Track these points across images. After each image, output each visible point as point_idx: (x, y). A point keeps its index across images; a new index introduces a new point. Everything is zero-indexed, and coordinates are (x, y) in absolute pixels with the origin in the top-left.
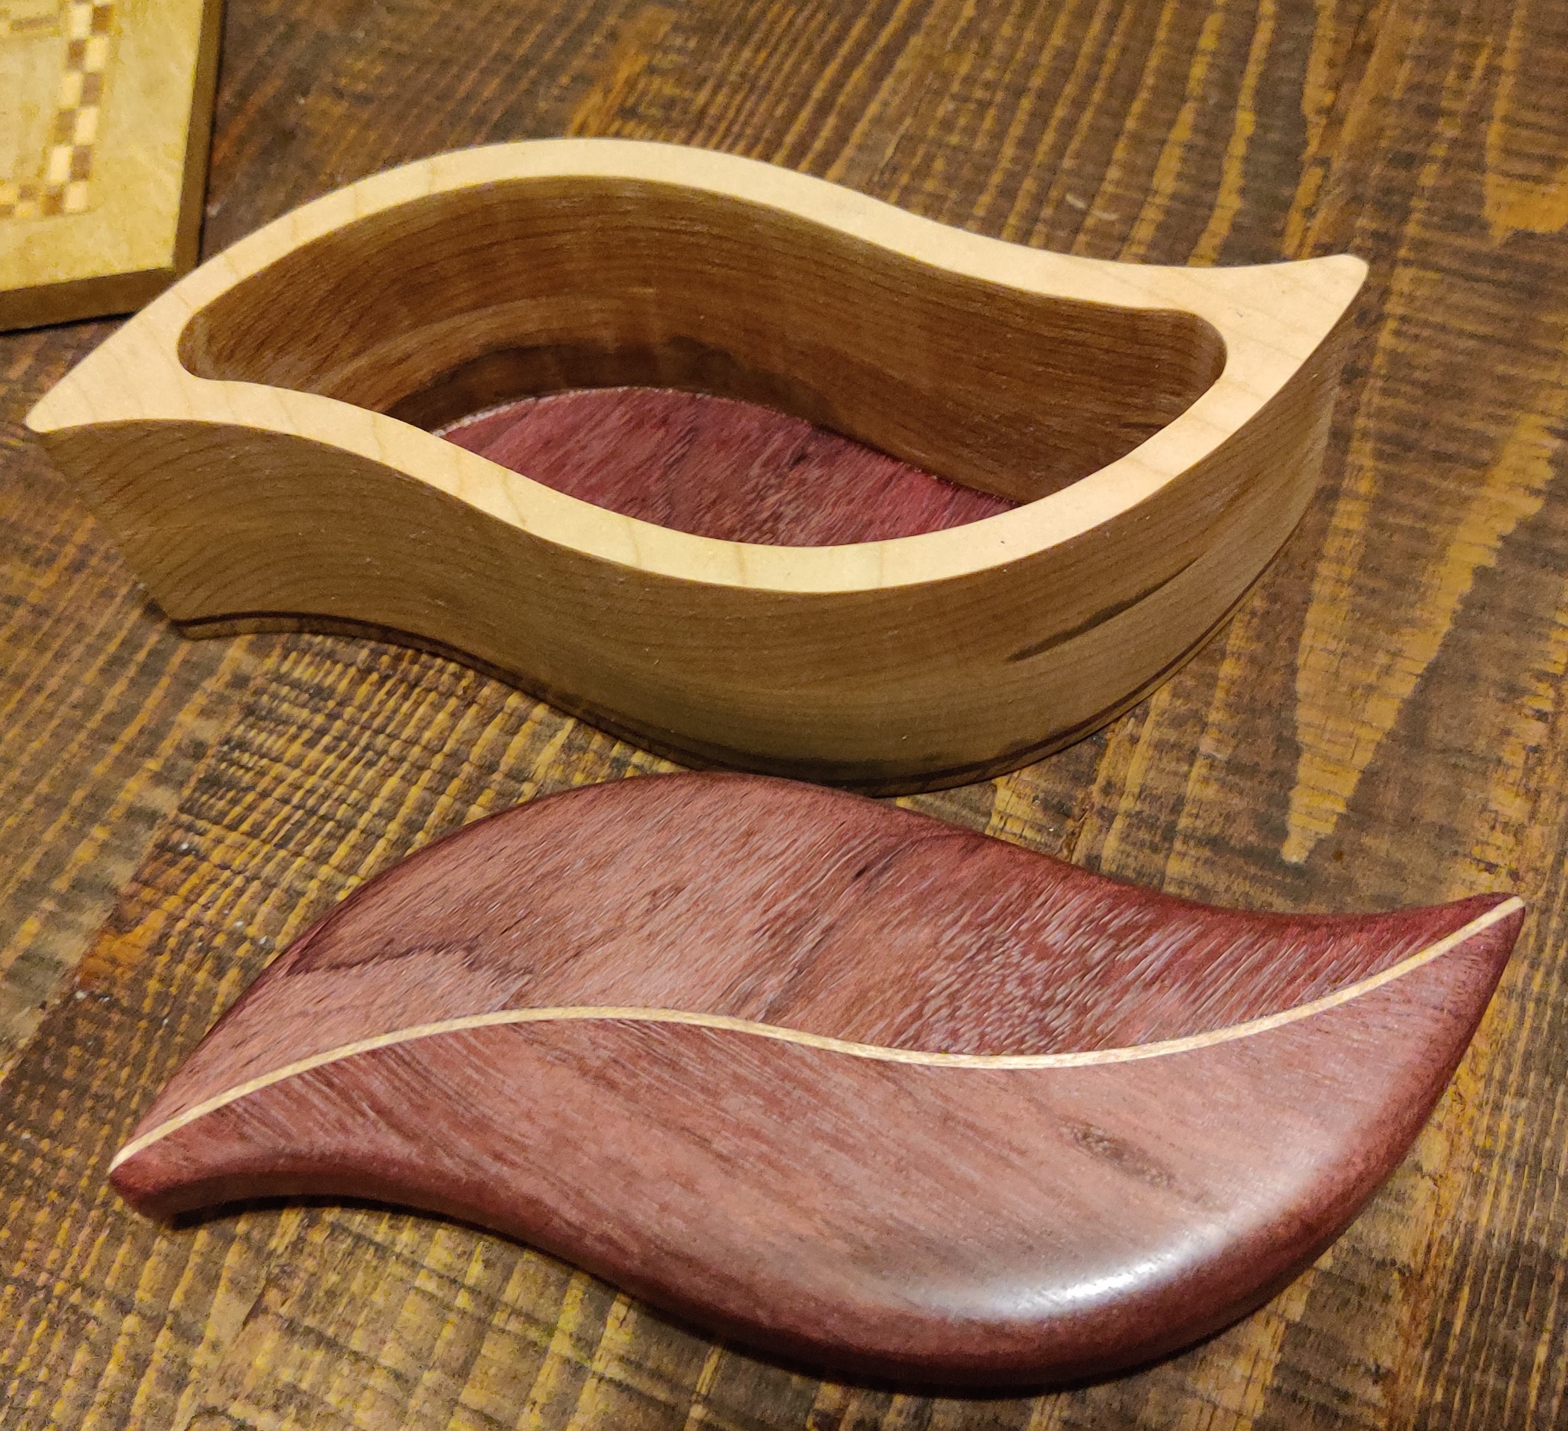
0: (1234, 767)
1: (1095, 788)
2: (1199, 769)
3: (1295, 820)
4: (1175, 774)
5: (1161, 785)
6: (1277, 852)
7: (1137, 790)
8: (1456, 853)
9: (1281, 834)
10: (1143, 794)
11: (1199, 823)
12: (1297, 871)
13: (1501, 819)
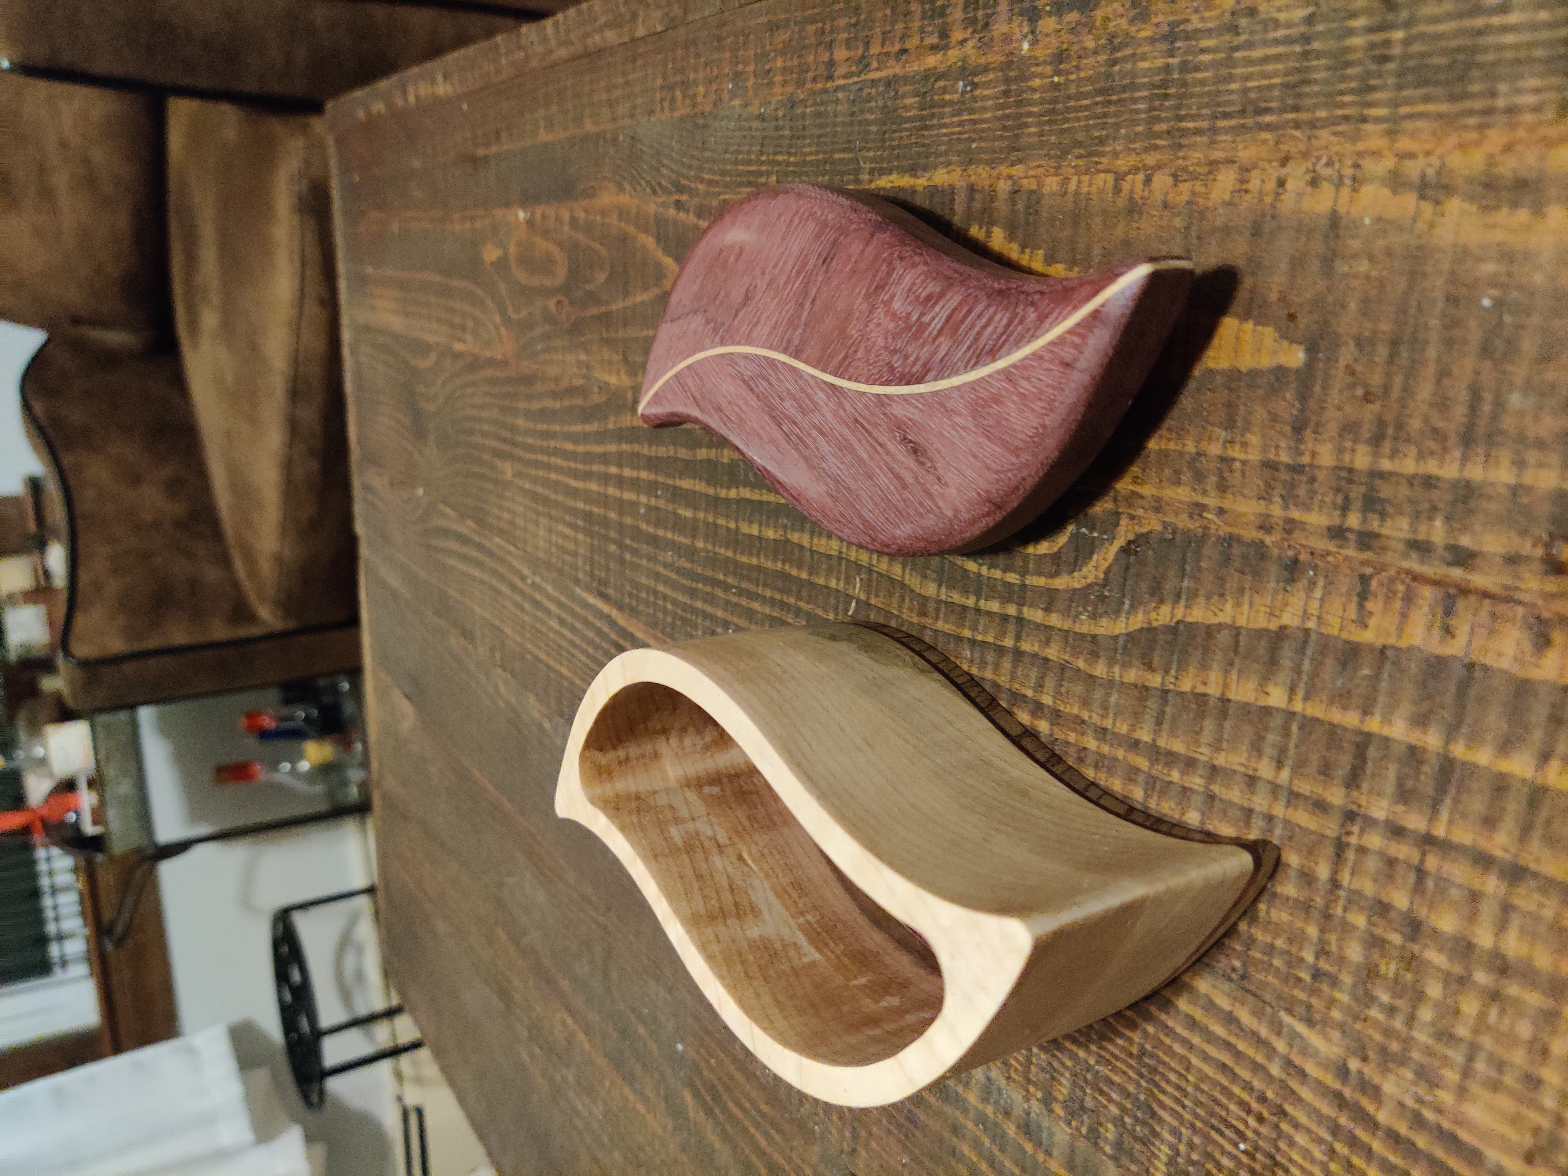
0: (1230, 424)
1: (1268, 540)
2: (1235, 452)
3: (1266, 362)
4: (1243, 472)
5: (1256, 482)
6: (1298, 371)
7: (1263, 502)
8: (1273, 217)
9: (1280, 372)
10: (1265, 497)
11: (1283, 444)
12: (1312, 349)
13: (1238, 187)
